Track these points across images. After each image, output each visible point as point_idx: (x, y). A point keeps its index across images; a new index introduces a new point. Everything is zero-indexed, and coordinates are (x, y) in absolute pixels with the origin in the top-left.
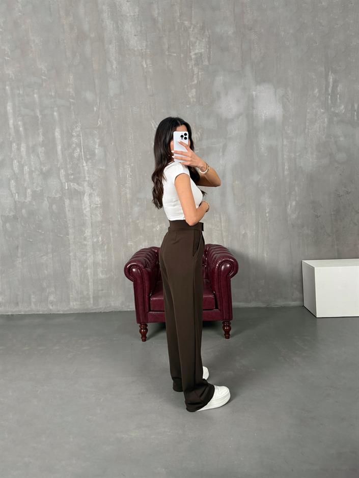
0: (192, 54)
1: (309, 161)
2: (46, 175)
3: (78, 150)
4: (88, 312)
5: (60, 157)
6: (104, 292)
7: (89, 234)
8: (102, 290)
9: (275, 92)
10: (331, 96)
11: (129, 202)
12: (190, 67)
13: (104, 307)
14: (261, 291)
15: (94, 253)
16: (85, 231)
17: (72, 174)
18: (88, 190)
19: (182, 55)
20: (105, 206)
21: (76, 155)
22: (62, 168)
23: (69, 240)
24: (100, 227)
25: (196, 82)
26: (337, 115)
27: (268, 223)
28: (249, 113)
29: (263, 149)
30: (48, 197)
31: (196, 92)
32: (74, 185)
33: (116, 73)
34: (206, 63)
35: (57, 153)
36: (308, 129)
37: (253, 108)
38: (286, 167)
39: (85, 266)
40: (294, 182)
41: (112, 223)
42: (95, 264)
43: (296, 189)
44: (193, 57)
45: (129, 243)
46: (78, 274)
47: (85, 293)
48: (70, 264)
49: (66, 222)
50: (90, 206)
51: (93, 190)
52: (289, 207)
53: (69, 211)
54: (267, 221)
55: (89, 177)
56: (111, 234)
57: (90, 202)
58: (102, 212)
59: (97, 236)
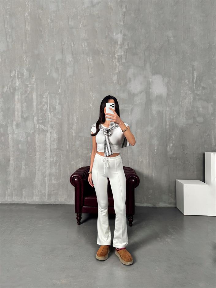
0: (116, 55)
1: (182, 121)
2: (25, 119)
3: (46, 106)
4: (44, 203)
5: (35, 109)
6: (54, 192)
7: (48, 156)
8: (54, 191)
9: (163, 79)
10: (195, 84)
11: (74, 138)
12: (115, 63)
13: (54, 201)
14: (150, 196)
15: (51, 167)
16: (46, 154)
17: (41, 120)
18: (50, 129)
19: (110, 56)
20: (60, 140)
21: (44, 108)
22: (36, 116)
23: (36, 159)
24: (56, 152)
25: (117, 71)
26: (198, 95)
27: (156, 156)
28: (147, 91)
29: (154, 112)
30: (26, 133)
31: (117, 77)
32: (42, 126)
33: (71, 63)
34: (124, 61)
35: (33, 107)
36: (181, 102)
37: (150, 88)
38: (168, 124)
39: (44, 175)
40: (172, 132)
41: (63, 150)
42: (51, 174)
43: (173, 136)
44: (117, 57)
45: (72, 163)
46: (40, 180)
47: (43, 192)
48: (35, 174)
49: (35, 148)
50: (51, 139)
51: (53, 130)
52: (169, 146)
53: (37, 141)
54: (155, 155)
55: (51, 122)
56: (62, 157)
57: (51, 137)
58: (57, 143)
59: (53, 157)
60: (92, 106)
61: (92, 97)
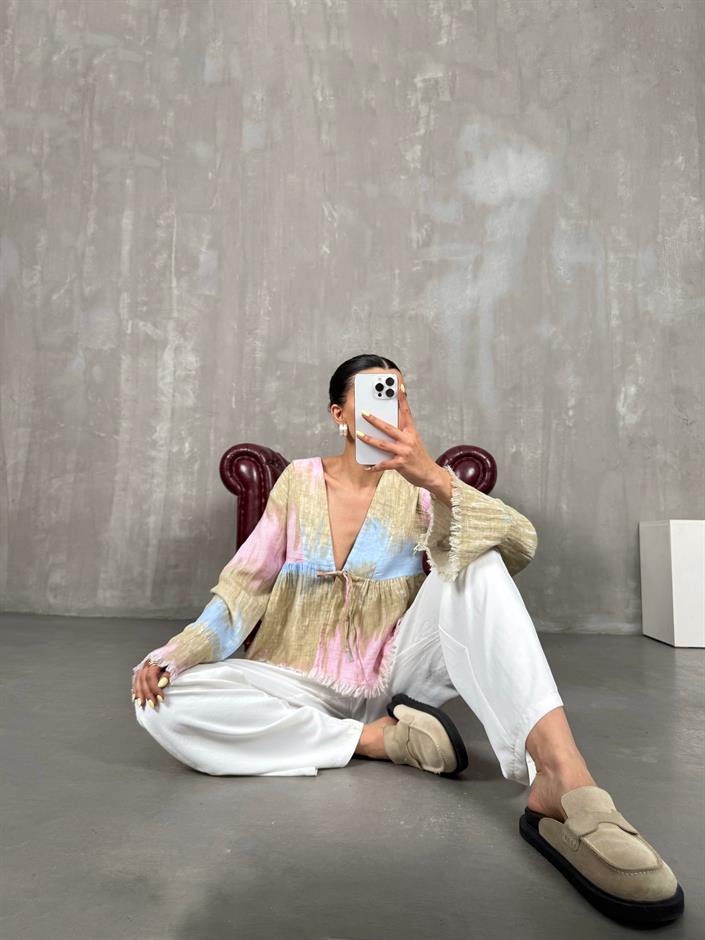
0: (418, 80)
1: (668, 301)
3: (165, 255)
5: (125, 268)
6: (179, 570)
7: (163, 435)
8: (176, 566)
11: (258, 368)
12: (413, 104)
15: (169, 478)
16: (155, 428)
17: (145, 303)
18: (173, 337)
19: (398, 82)
20: (207, 375)
21: (158, 264)
22: (126, 291)
23: (117, 447)
24: (190, 420)
25: (422, 131)
29: (562, 271)
30: (87, 348)
31: (423, 151)
32: (144, 326)
33: (260, 109)
34: (446, 97)
38: (615, 311)
39: (145, 507)
40: (633, 343)
41: (217, 413)
42: (168, 505)
43: (638, 358)
44: (420, 85)
46: (128, 525)
47: (137, 570)
48: (111, 502)
49: (118, 404)
50: (175, 372)
52: (622, 397)
53: (127, 380)
54: (569, 427)
55: (178, 311)
56: (212, 438)
57: (176, 363)
58: (197, 387)
59: (181, 441)
60: (328, 252)
61: (330, 219)
